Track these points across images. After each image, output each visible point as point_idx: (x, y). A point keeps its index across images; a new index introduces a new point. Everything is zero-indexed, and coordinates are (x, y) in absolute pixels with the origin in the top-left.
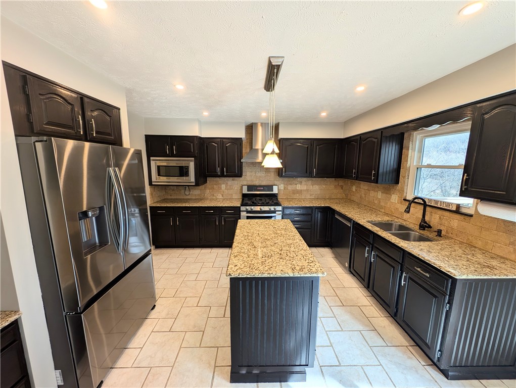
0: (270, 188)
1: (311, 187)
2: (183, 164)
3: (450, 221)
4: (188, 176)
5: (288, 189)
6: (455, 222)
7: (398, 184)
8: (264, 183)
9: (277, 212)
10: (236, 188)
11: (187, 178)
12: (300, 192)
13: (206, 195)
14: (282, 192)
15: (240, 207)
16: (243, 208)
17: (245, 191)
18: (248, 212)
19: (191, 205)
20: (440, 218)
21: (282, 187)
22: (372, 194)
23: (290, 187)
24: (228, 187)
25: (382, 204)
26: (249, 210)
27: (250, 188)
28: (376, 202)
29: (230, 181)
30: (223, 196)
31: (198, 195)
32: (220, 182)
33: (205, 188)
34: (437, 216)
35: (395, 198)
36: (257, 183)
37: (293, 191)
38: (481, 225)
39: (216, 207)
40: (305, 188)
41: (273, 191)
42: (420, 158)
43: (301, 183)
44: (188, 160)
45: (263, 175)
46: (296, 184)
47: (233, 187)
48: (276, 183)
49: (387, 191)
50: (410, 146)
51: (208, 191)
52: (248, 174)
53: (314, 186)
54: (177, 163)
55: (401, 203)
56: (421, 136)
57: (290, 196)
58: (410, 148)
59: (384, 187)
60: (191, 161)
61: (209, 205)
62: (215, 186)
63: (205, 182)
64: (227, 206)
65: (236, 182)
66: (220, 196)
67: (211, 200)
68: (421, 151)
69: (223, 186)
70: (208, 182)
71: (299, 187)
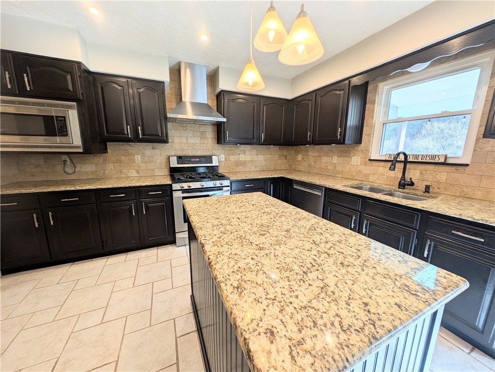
0: (209, 159)
1: (256, 157)
2: (53, 112)
3: (436, 174)
4: (67, 135)
5: (229, 160)
6: (442, 175)
7: (361, 144)
8: (199, 153)
9: (224, 188)
10: (159, 161)
11: (64, 139)
12: (244, 163)
13: (106, 172)
14: (223, 165)
15: (171, 185)
16: (176, 186)
17: (174, 164)
18: (184, 191)
19: (78, 188)
20: (421, 173)
21: (223, 157)
22: (325, 160)
23: (232, 158)
24: (146, 159)
25: (339, 168)
26: (186, 188)
27: (180, 159)
28: (330, 167)
29: (148, 150)
30: (138, 173)
31: (92, 173)
32: (130, 151)
33: (105, 161)
34: (418, 172)
35: (356, 160)
36: (190, 153)
37: (236, 162)
38: (480, 173)
39: (130, 187)
40: (248, 158)
41: (212, 163)
42: (387, 113)
43: (244, 152)
44: (63, 106)
45: (198, 142)
46: (239, 154)
47: (155, 159)
48: (215, 152)
49: (345, 154)
50: (376, 99)
51: (110, 166)
52: (177, 140)
53: (259, 156)
54: (39, 110)
55: (365, 164)
56: (387, 87)
57: (233, 169)
58: (376, 102)
59: (340, 151)
60: (71, 107)
61: (116, 186)
62: (123, 158)
63: (105, 150)
64: (149, 184)
65: (157, 152)
66: (133, 173)
67: (119, 179)
68: (388, 105)
69: (138, 158)
70: (109, 150)
71: (242, 158)
